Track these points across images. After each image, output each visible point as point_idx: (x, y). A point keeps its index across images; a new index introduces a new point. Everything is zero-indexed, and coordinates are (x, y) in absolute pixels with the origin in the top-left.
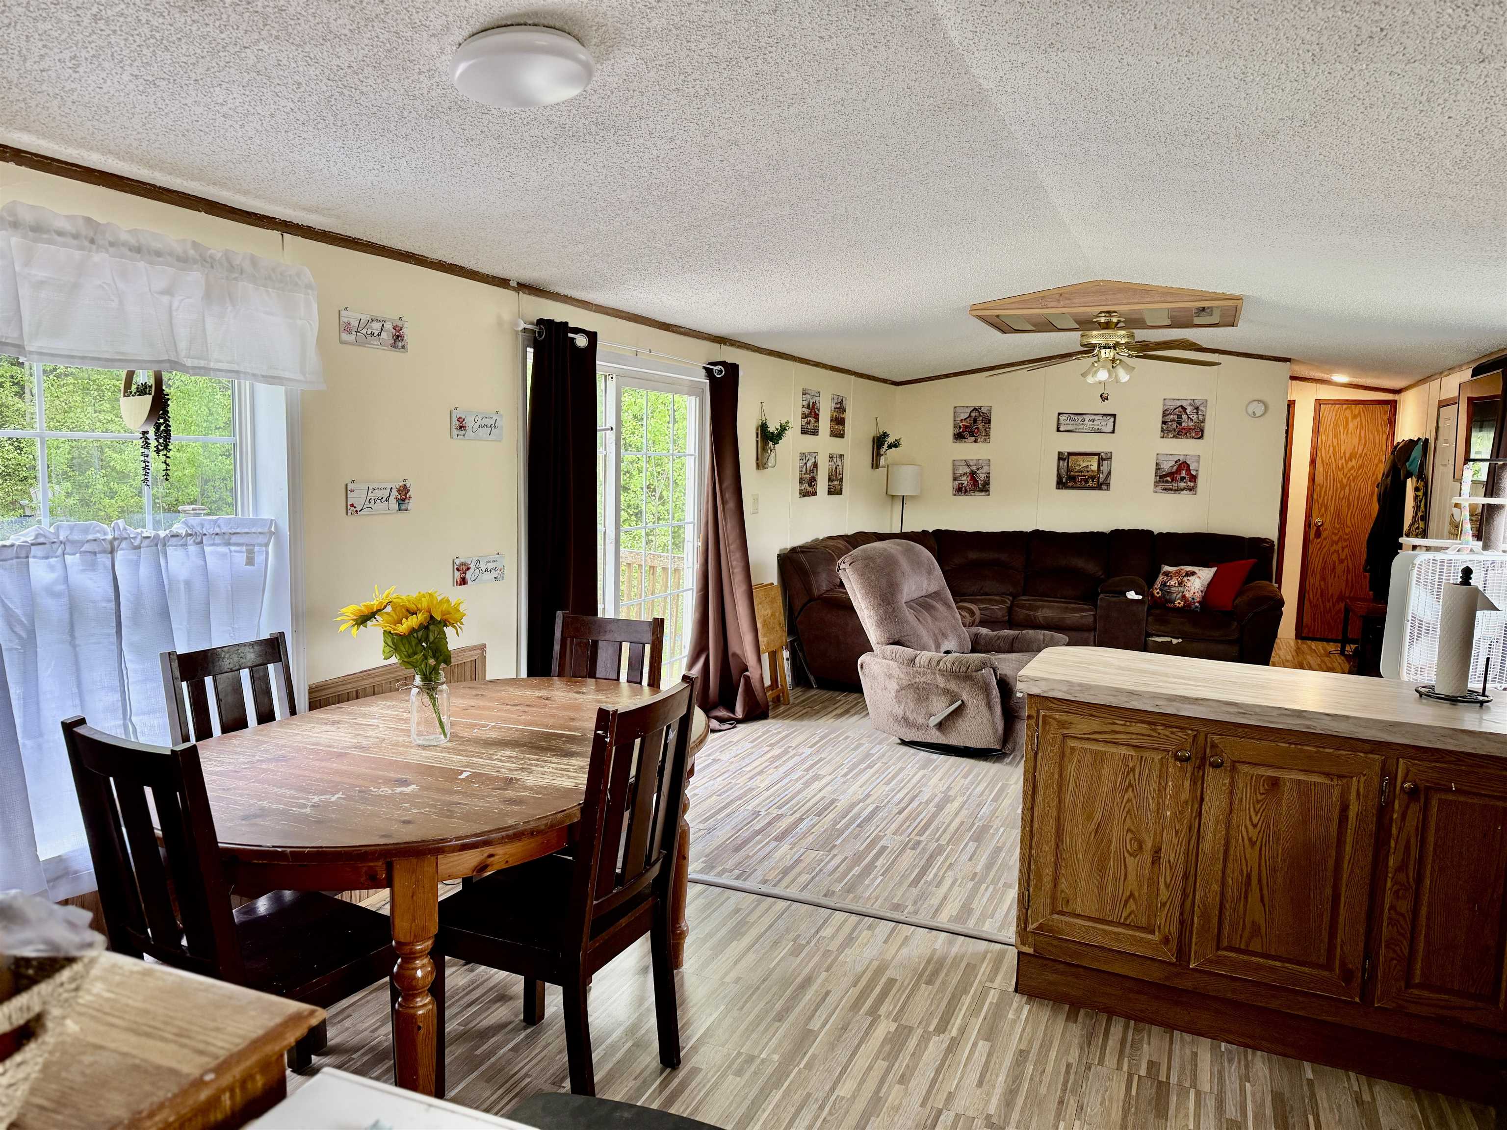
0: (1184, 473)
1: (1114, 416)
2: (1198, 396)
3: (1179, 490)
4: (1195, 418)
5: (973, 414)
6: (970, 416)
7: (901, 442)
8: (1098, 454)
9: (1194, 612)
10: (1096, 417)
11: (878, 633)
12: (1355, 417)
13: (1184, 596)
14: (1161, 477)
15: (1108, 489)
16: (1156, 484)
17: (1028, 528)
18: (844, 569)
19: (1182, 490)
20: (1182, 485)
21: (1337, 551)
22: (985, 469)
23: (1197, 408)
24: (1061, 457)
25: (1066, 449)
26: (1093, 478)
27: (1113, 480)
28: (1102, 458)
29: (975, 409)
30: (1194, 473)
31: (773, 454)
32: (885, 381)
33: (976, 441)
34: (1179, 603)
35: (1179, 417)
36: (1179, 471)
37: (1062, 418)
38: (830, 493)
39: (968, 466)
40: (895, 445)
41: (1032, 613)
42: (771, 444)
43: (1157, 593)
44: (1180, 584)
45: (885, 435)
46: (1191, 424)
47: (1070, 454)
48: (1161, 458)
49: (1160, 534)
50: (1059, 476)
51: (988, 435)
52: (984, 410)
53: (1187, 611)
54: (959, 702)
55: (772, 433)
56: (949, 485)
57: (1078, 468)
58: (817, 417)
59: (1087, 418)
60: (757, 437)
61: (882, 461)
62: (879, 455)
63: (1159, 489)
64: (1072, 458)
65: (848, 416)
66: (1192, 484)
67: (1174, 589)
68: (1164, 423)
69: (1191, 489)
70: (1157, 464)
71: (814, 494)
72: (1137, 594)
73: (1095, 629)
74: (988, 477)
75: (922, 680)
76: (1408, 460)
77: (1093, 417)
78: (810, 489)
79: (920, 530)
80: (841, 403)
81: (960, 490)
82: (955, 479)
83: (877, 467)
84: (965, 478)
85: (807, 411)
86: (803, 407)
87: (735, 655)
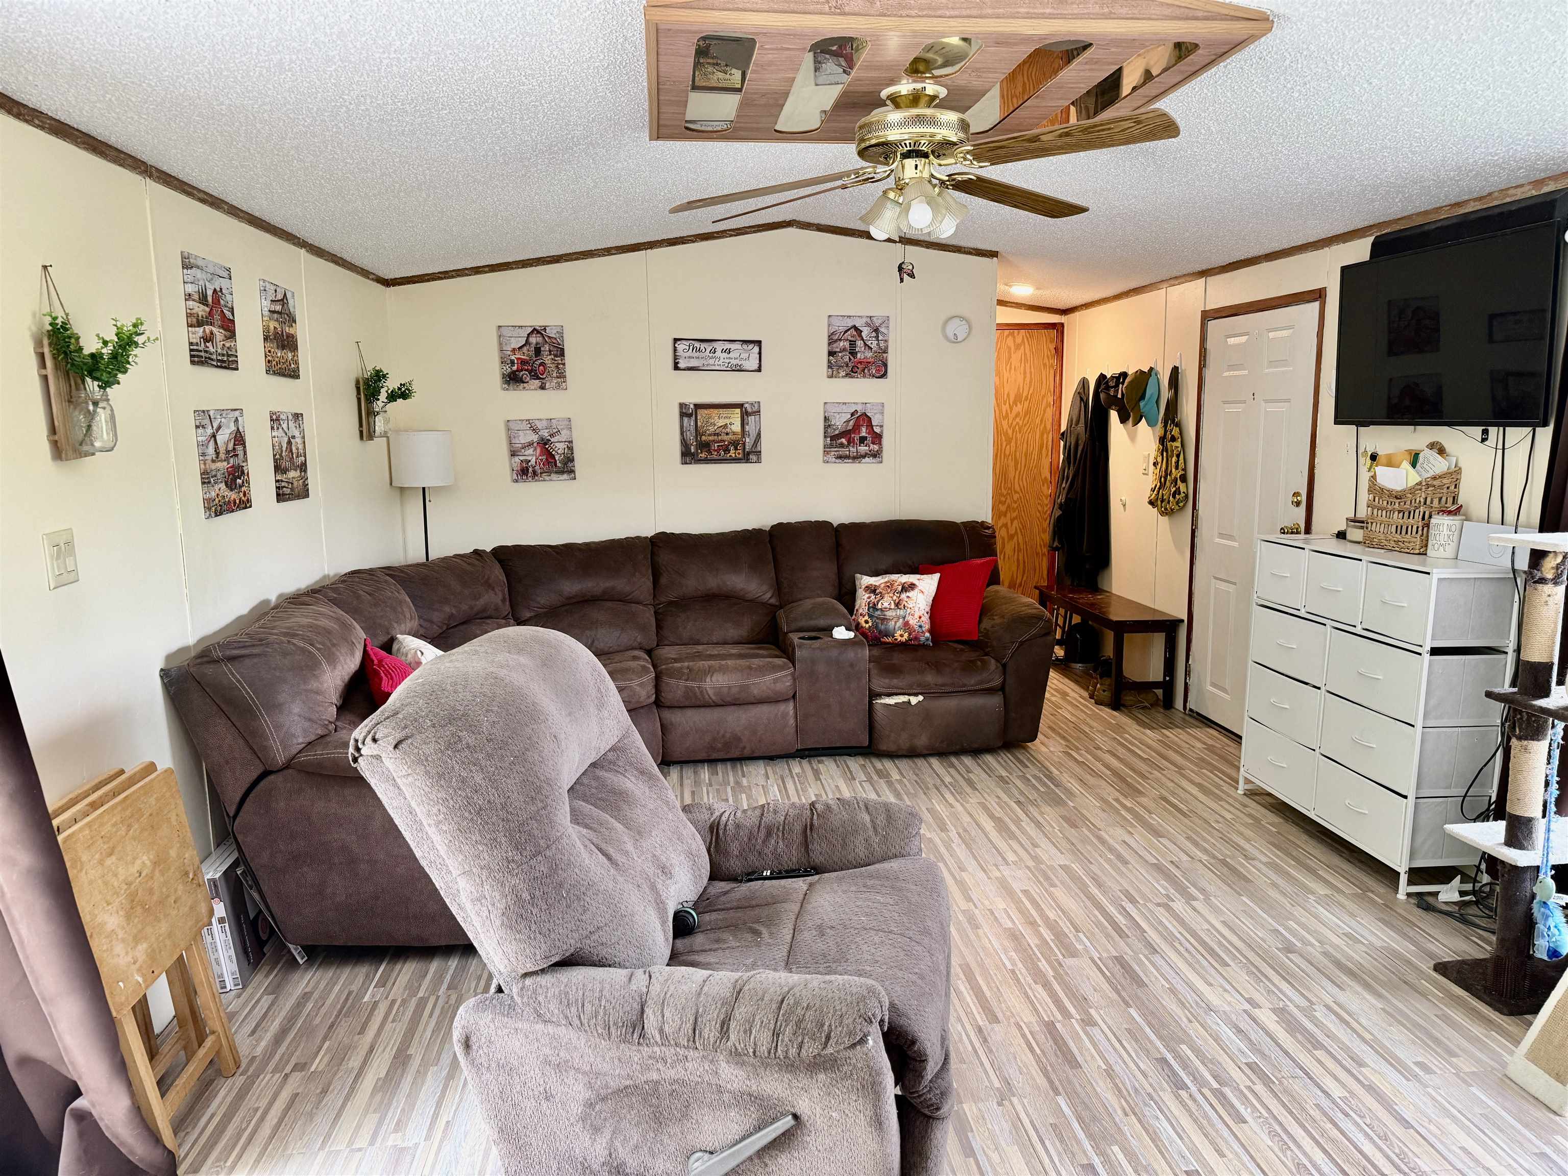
0: (864, 432)
1: (759, 343)
2: (878, 311)
3: (858, 457)
4: (874, 345)
5: (533, 340)
6: (527, 342)
7: (414, 387)
8: (740, 406)
9: (924, 646)
10: (733, 346)
13: (906, 624)
14: (833, 438)
15: (759, 461)
16: (827, 449)
17: (648, 531)
19: (864, 457)
20: (863, 449)
22: (564, 435)
23: (876, 330)
24: (685, 412)
25: (692, 399)
26: (735, 444)
27: (765, 446)
28: (747, 411)
29: (535, 331)
30: (877, 430)
31: (102, 416)
32: (365, 273)
33: (542, 387)
34: (901, 636)
35: (853, 344)
36: (856, 428)
37: (681, 347)
38: (281, 497)
39: (535, 430)
40: (402, 393)
41: (694, 684)
42: (92, 385)
43: (864, 621)
44: (897, 605)
45: (379, 376)
46: (869, 354)
47: (698, 406)
48: (832, 410)
49: (842, 526)
50: (684, 443)
51: (562, 376)
52: (551, 332)
53: (911, 647)
54: (788, 1121)
55: (95, 357)
56: (504, 466)
57: (712, 429)
58: (229, 327)
59: (719, 346)
60: (43, 365)
61: (380, 424)
62: (371, 413)
63: (831, 457)
64: (702, 413)
65: (303, 331)
66: (876, 447)
67: (889, 614)
68: (831, 353)
69: (876, 455)
70: (826, 419)
71: (245, 504)
73: (794, 697)
74: (571, 449)
77: (728, 346)
78: (233, 495)
79: (469, 550)
80: (284, 301)
81: (524, 472)
82: (513, 454)
83: (371, 437)
84: (530, 451)
85: (201, 310)
86: (188, 297)
87: (25, 1061)
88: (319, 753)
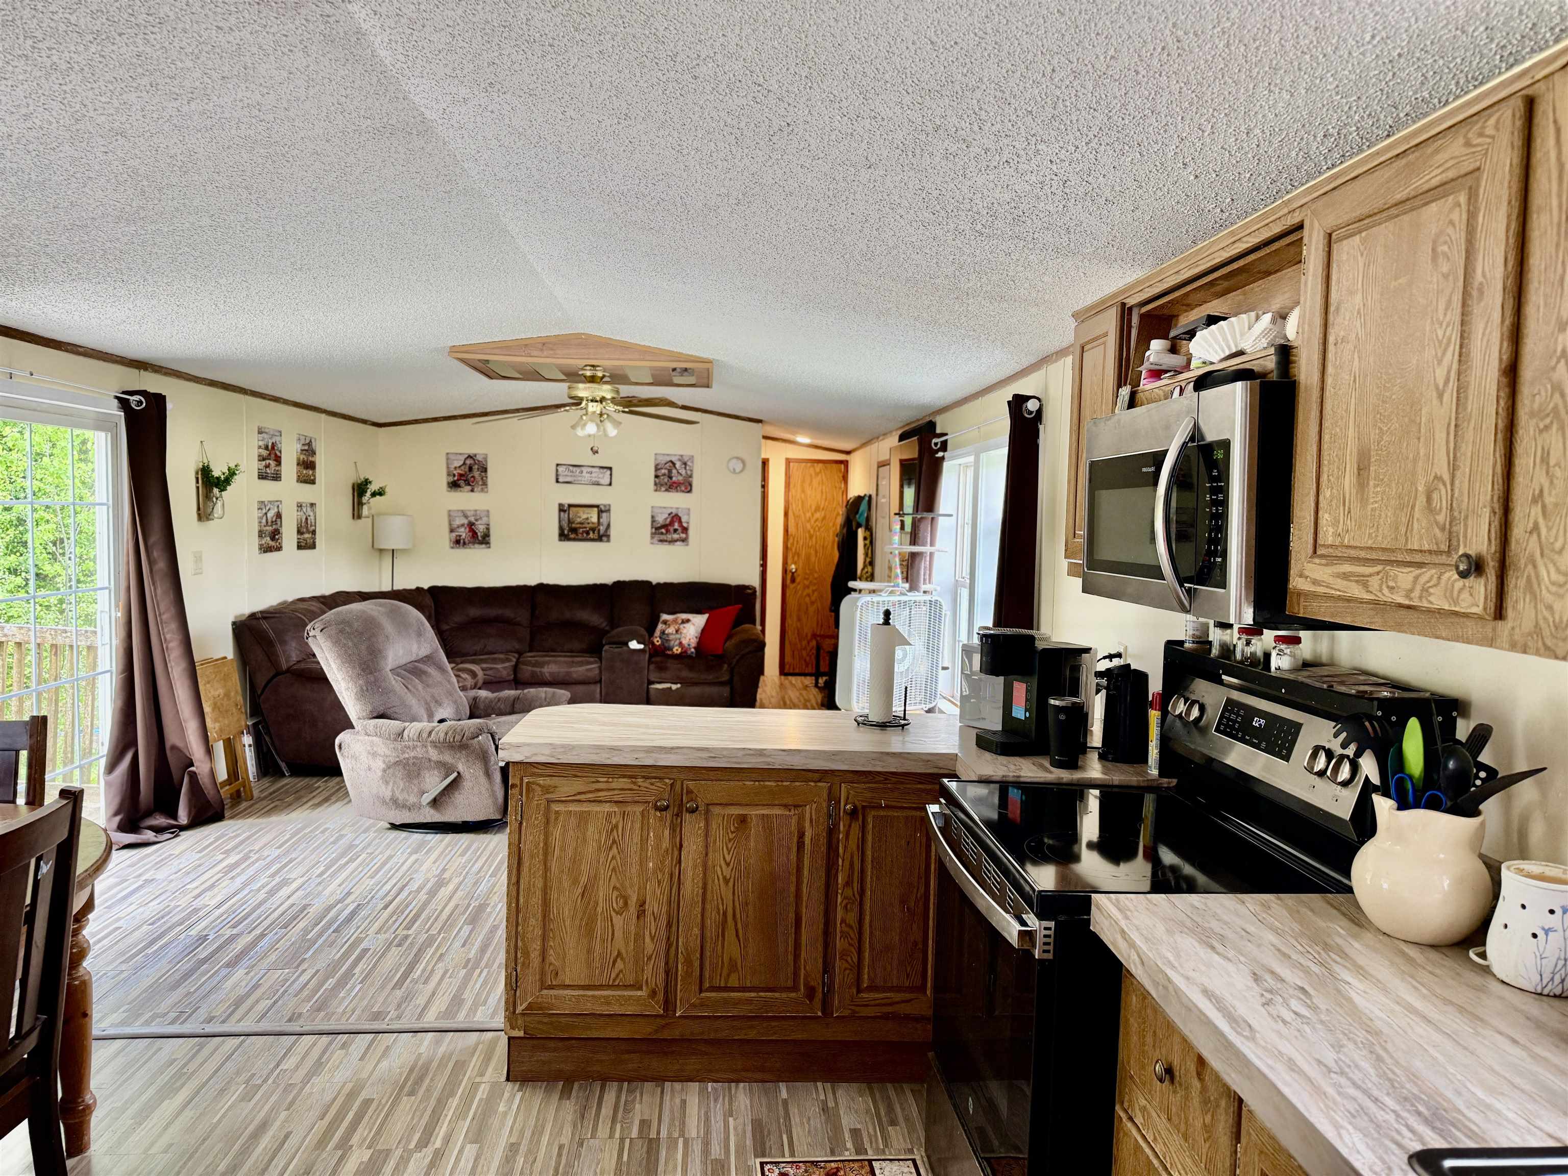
0: (676, 526)
1: (610, 469)
2: (686, 452)
3: (673, 541)
4: (683, 472)
5: (468, 462)
6: (464, 464)
7: (387, 490)
8: (597, 506)
9: (690, 657)
10: (594, 470)
11: (358, 707)
12: (817, 474)
13: (681, 644)
14: (657, 529)
15: (608, 541)
16: (653, 534)
17: (533, 582)
18: (315, 636)
19: (676, 541)
20: (676, 536)
21: (808, 595)
22: (485, 520)
23: (685, 464)
24: (562, 509)
25: (566, 501)
26: (593, 530)
27: (613, 532)
28: (602, 510)
29: (470, 457)
30: (685, 525)
31: (219, 504)
32: (364, 422)
33: (472, 491)
34: (677, 650)
35: (670, 471)
36: (672, 523)
37: (561, 469)
38: (300, 547)
39: (466, 517)
40: (380, 493)
41: (538, 670)
42: (216, 491)
43: (657, 641)
44: (677, 631)
45: (367, 482)
46: (680, 478)
47: (570, 506)
48: (656, 510)
49: (658, 584)
50: (561, 528)
51: (485, 484)
52: (479, 458)
53: (683, 656)
54: (455, 774)
55: (218, 478)
56: (446, 538)
57: (579, 520)
58: (278, 460)
59: (585, 470)
60: (197, 482)
61: (365, 511)
62: (361, 504)
63: (655, 540)
64: (573, 510)
65: (320, 460)
66: (684, 536)
67: (671, 637)
68: (657, 477)
69: (684, 540)
70: (653, 517)
71: (279, 549)
72: (639, 643)
73: (600, 681)
74: (488, 529)
75: (412, 754)
76: (857, 512)
77: (590, 469)
78: (272, 543)
79: (414, 587)
80: (310, 444)
81: (458, 542)
82: (452, 531)
83: (359, 517)
84: (462, 529)
85: (265, 453)
86: (260, 447)
87: (174, 748)
88: (303, 666)
